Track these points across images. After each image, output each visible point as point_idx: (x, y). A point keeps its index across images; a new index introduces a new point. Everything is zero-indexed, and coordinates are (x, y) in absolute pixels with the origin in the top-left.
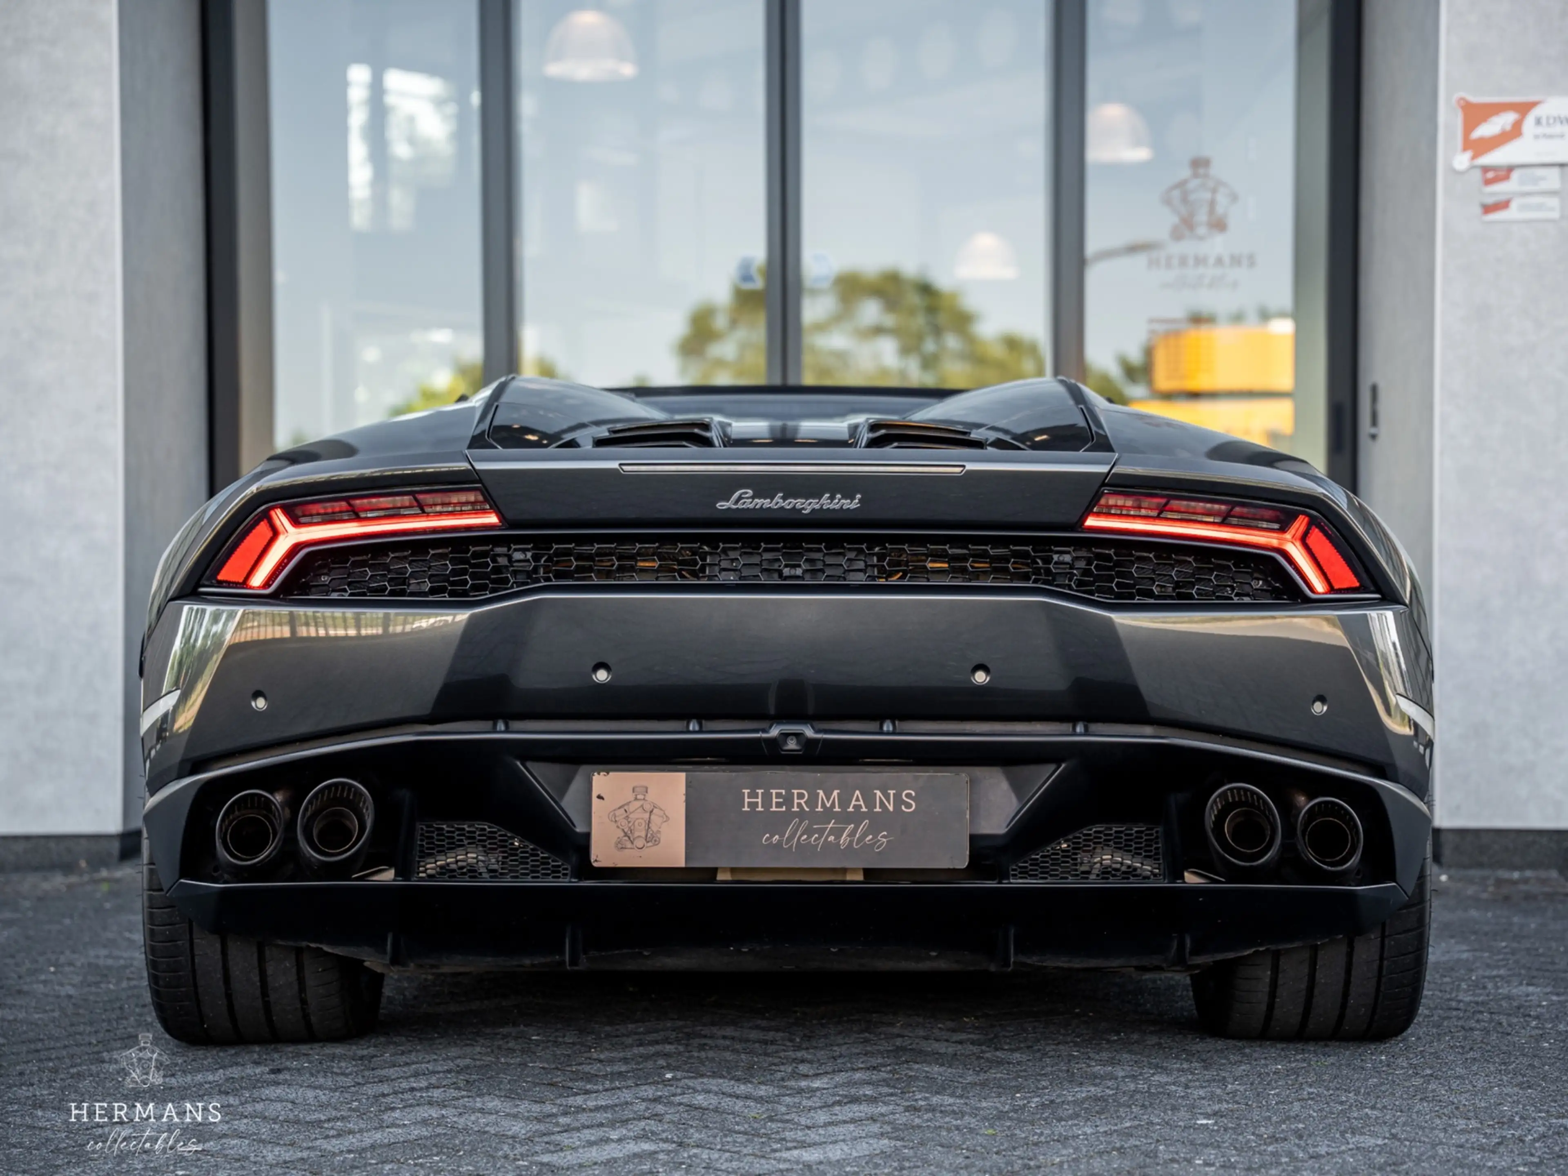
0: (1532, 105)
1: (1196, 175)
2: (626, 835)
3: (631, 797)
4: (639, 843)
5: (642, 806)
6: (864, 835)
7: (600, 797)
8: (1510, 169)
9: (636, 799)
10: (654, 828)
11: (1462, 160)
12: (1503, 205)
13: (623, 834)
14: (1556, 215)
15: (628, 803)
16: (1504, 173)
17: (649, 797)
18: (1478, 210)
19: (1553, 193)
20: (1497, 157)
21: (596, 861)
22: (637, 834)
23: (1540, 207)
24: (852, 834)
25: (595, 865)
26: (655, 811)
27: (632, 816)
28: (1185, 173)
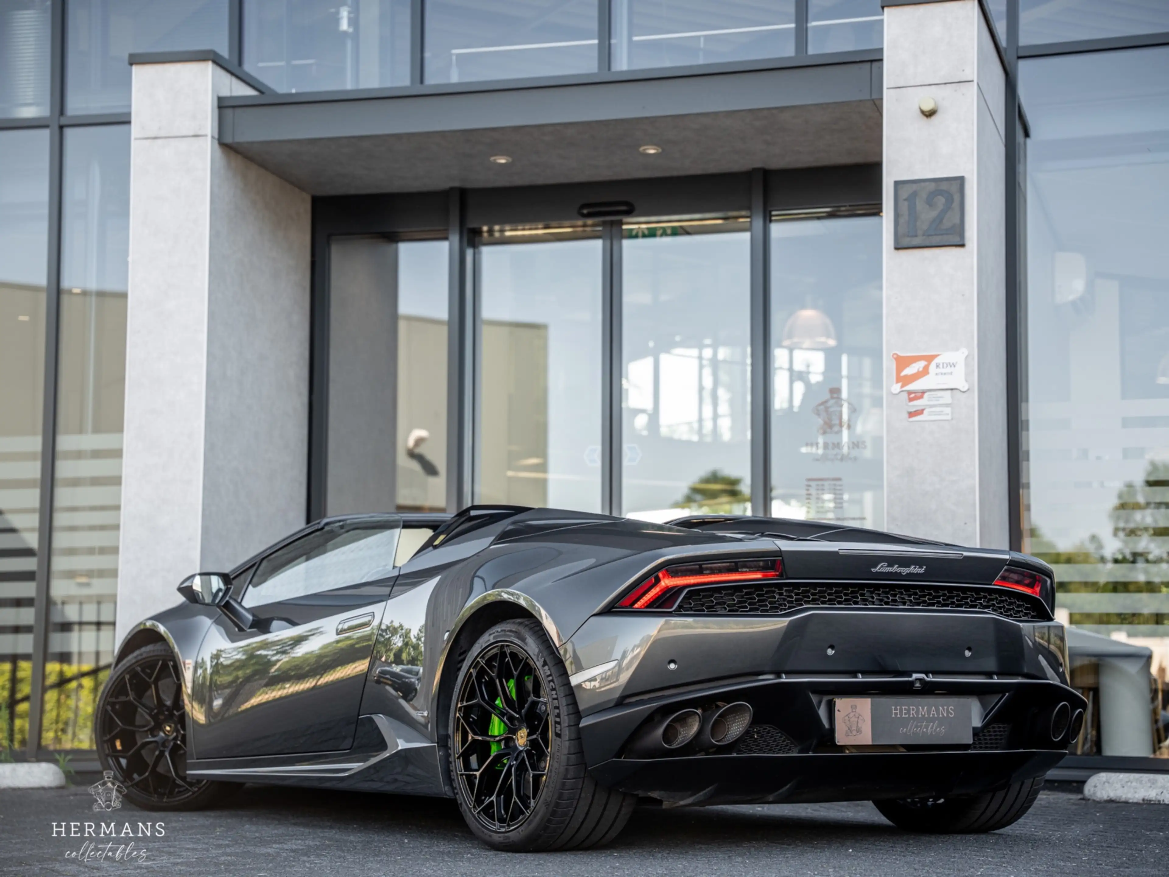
0: (933, 357)
1: (832, 398)
2: (849, 729)
3: (850, 710)
4: (854, 733)
5: (855, 715)
6: (936, 728)
7: (839, 711)
8: (923, 392)
9: (853, 712)
10: (859, 725)
11: (896, 388)
12: (920, 412)
13: (847, 729)
14: (949, 417)
15: (849, 714)
16: (920, 394)
17: (857, 710)
18: (906, 415)
19: (947, 405)
20: (914, 386)
21: (838, 742)
22: (853, 728)
23: (940, 413)
24: (932, 728)
25: (838, 744)
26: (860, 717)
27: (851, 720)
28: (827, 396)
